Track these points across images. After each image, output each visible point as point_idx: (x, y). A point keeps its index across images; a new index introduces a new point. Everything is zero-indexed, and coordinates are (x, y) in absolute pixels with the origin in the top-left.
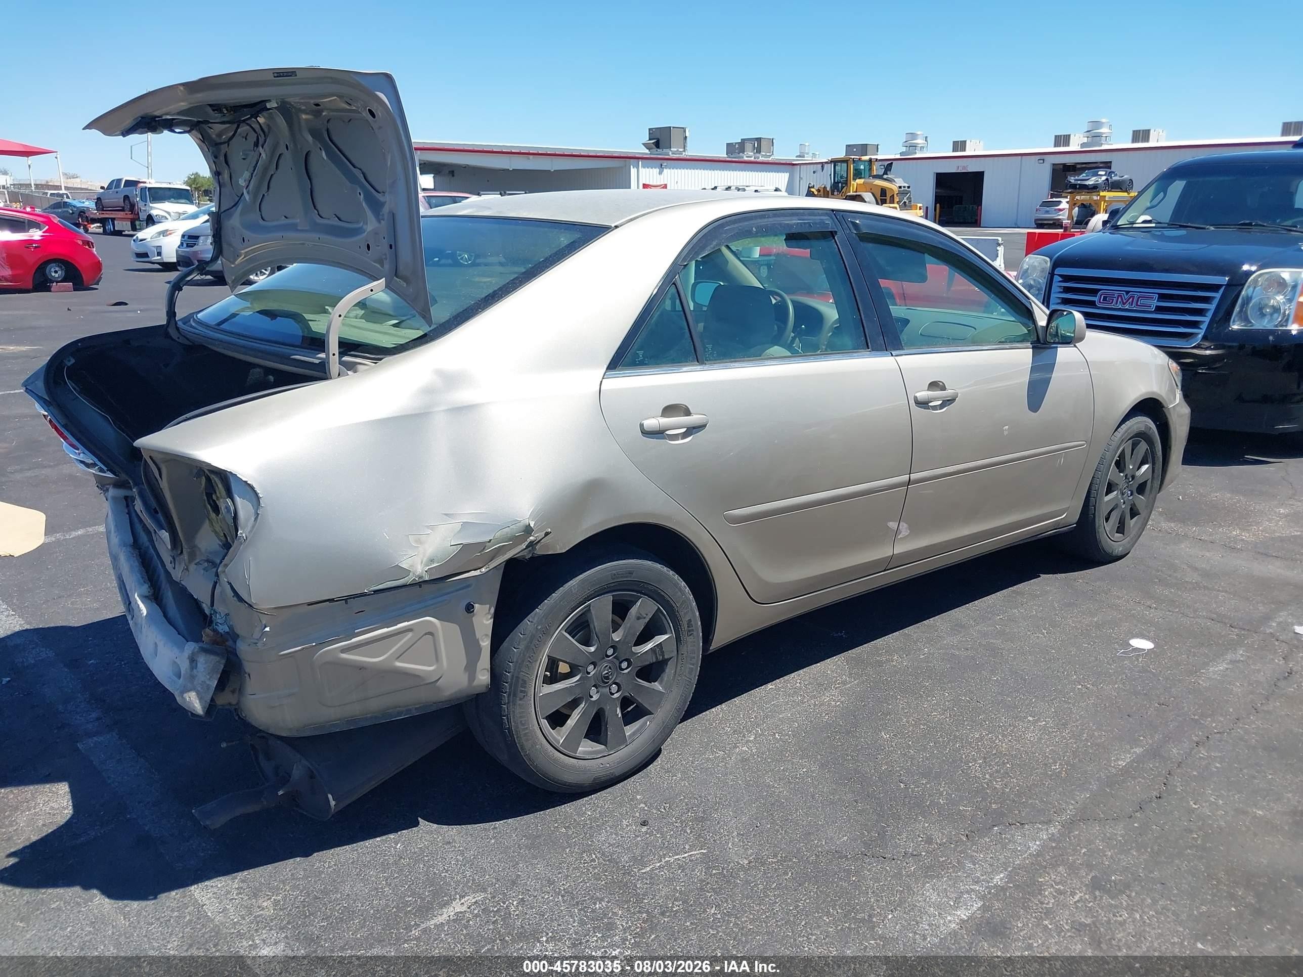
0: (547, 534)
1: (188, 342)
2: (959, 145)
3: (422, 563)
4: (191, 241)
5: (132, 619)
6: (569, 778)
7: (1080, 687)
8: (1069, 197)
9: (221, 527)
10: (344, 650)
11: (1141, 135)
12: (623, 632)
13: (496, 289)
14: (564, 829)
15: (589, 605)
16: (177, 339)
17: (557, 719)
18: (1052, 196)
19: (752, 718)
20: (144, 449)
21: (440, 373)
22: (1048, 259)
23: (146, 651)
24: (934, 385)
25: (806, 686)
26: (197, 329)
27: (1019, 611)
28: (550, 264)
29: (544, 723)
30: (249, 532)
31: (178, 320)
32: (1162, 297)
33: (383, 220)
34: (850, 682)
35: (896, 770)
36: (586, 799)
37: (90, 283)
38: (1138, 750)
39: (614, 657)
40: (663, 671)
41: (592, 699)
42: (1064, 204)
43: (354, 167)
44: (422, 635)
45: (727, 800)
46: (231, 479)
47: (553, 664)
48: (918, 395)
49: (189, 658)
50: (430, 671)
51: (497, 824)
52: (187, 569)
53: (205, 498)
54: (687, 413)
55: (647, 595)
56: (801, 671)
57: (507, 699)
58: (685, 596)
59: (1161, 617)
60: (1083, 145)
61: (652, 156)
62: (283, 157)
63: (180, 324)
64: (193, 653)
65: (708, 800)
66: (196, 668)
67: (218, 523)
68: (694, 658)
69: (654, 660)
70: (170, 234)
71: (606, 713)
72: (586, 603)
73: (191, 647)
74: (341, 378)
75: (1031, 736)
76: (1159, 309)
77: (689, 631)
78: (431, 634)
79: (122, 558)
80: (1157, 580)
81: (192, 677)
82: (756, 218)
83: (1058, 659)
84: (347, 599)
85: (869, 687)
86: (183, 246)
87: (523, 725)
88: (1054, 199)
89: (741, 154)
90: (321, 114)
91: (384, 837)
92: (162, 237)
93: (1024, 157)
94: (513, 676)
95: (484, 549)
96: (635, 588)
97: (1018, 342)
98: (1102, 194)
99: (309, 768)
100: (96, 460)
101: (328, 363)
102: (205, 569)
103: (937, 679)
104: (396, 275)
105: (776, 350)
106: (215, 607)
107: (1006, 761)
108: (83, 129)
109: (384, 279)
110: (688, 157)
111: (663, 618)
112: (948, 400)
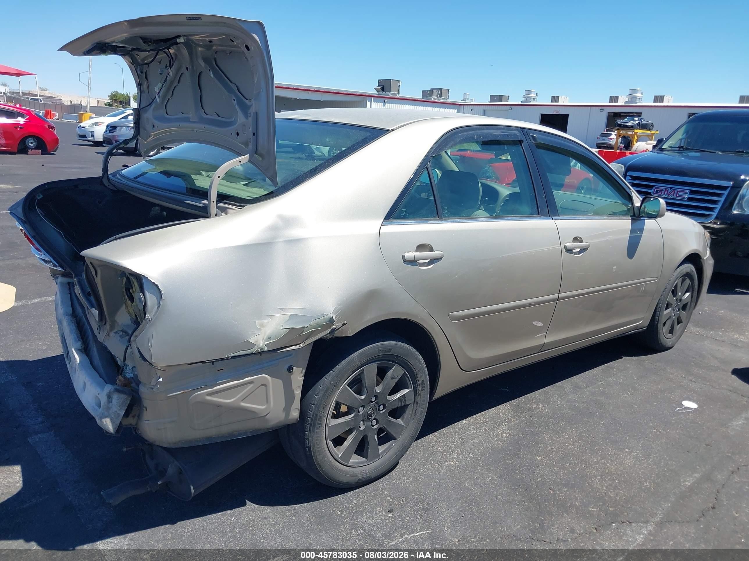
0: (344, 324)
1: (114, 188)
2: (555, 99)
3: (263, 339)
4: (112, 130)
5: (69, 363)
6: (344, 479)
7: (655, 431)
8: (616, 132)
9: (134, 310)
10: (209, 394)
11: (659, 99)
12: (382, 387)
13: (317, 165)
14: (339, 512)
15: (363, 370)
16: (107, 186)
17: (338, 441)
18: (607, 131)
19: (455, 442)
20: (87, 257)
21: (281, 217)
22: (623, 166)
23: (78, 385)
24: (576, 239)
25: (486, 422)
26: (122, 181)
27: (612, 379)
28: (351, 151)
29: (331, 443)
30: (153, 316)
31: (110, 174)
32: (692, 192)
33: (250, 116)
34: (514, 421)
35: (547, 481)
36: (352, 492)
37: (51, 151)
38: (697, 475)
39: (376, 403)
40: (404, 412)
41: (360, 429)
42: (613, 136)
43: (231, 83)
44: (259, 386)
45: (442, 497)
46: (144, 280)
47: (338, 406)
48: (567, 245)
49: (107, 395)
50: (262, 409)
51: (296, 506)
52: (108, 335)
53: (125, 291)
54: (431, 250)
55: (399, 364)
56: (483, 413)
57: (309, 428)
58: (422, 366)
59: (699, 388)
60: (626, 102)
61: (379, 96)
62: (183, 75)
63: (110, 176)
64: (110, 392)
65: (430, 497)
66: (111, 402)
67: (132, 307)
68: (424, 404)
69: (400, 405)
70: (100, 125)
71: (369, 438)
72: (361, 368)
73: (109, 388)
74: (217, 217)
75: (629, 462)
76: (690, 199)
77: (423, 387)
78: (265, 385)
79: (65, 323)
80: (694, 364)
81: (108, 408)
82: (476, 129)
83: (640, 412)
84: (214, 362)
85: (526, 425)
86: (107, 132)
87: (318, 445)
88: (608, 133)
89: (430, 97)
90: (212, 48)
91: (223, 513)
92: (95, 126)
93: (592, 107)
94: (314, 413)
95: (303, 332)
96: (391, 359)
97: (622, 215)
98: (636, 131)
99: (179, 467)
100: (52, 259)
101: (210, 207)
102: (121, 336)
103: (567, 421)
104: (256, 153)
105: (481, 212)
106: (126, 362)
107: (615, 478)
108: (58, 50)
109: (248, 155)
110: (400, 97)
111: (407, 379)
112: (584, 249)
